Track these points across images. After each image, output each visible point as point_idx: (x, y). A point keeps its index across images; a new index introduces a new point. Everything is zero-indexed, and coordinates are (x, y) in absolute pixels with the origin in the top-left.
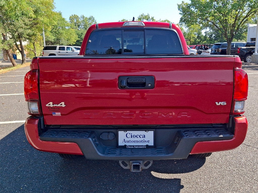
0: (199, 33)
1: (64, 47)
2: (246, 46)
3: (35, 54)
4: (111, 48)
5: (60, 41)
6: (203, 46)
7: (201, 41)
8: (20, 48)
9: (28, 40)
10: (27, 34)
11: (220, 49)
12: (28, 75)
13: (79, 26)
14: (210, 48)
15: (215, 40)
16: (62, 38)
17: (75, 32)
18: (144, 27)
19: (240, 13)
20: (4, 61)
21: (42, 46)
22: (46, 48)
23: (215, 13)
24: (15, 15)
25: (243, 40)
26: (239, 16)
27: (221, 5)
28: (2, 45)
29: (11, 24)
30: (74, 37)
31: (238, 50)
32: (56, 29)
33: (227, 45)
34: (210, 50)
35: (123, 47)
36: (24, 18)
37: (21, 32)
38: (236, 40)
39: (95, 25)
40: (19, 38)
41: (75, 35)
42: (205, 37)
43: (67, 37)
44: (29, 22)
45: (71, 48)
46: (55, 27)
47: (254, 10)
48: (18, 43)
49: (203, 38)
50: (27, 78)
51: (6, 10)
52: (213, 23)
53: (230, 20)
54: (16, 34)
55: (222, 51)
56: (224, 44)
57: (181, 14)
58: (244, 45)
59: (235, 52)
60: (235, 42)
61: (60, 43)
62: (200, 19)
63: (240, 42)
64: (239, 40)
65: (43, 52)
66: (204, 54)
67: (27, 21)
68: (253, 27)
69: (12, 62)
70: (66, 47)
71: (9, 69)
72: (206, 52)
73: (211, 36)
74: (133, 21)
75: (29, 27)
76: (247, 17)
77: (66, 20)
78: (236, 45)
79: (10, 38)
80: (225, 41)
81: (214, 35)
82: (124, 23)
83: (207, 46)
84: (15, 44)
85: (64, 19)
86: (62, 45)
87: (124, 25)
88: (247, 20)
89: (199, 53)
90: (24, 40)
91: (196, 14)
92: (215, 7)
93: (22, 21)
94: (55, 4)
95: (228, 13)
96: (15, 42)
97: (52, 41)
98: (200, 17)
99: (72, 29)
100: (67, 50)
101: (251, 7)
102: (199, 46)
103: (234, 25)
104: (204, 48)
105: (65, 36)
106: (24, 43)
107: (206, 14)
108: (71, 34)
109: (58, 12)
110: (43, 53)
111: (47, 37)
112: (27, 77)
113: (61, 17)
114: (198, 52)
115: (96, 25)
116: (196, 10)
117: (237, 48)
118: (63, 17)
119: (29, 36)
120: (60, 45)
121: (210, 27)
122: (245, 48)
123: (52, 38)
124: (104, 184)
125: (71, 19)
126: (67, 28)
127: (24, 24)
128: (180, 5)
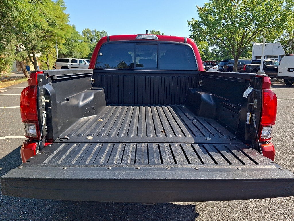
0: (207, 50)
1: (77, 60)
2: (251, 64)
3: (48, 66)
4: (122, 62)
5: (73, 54)
6: (211, 63)
7: (208, 58)
8: (33, 60)
9: (41, 52)
10: (41, 46)
11: (227, 66)
12: (25, 91)
13: (91, 40)
14: (217, 65)
15: (221, 57)
16: (75, 51)
17: (87, 45)
18: (158, 41)
19: (247, 31)
20: (17, 73)
21: (55, 58)
22: (59, 61)
23: (223, 30)
24: (28, 26)
25: (248, 58)
26: (246, 34)
27: (229, 23)
28: (15, 56)
29: (24, 36)
30: (86, 50)
31: (244, 67)
32: (69, 42)
33: (233, 62)
34: (217, 67)
35: (135, 61)
36: (37, 30)
37: (35, 44)
38: (241, 58)
39: (106, 37)
40: (32, 50)
41: (87, 49)
42: (212, 54)
43: (80, 50)
44: (41, 34)
45: (84, 61)
46: (68, 40)
47: (260, 29)
48: (31, 55)
49: (210, 55)
50: (24, 95)
51: (19, 22)
52: (221, 40)
53: (237, 37)
54: (30, 46)
55: (229, 67)
56: (230, 61)
57: (191, 30)
58: (249, 62)
59: (241, 69)
60: (240, 59)
61: (73, 56)
62: (209, 36)
63: (245, 59)
64: (244, 58)
65: (56, 64)
66: (211, 70)
67: (40, 33)
68: (259, 45)
69: (24, 73)
70: (78, 60)
71: (21, 80)
72: (213, 68)
73: (218, 53)
74: (146, 34)
75: (42, 39)
76: (253, 35)
77: (79, 33)
78: (242, 62)
79: (24, 50)
80: (232, 59)
81: (220, 52)
82: (137, 36)
83: (214, 63)
84: (28, 55)
85: (77, 33)
86: (75, 58)
87: (137, 38)
88: (253, 38)
89: (207, 69)
90: (37, 52)
91: (205, 31)
92: (224, 25)
93: (34, 33)
94: (69, 19)
95: (235, 31)
96: (28, 54)
97: (65, 54)
98: (209, 34)
99: (85, 43)
100: (79, 63)
101: (258, 26)
102: (207, 62)
103: (241, 43)
104: (212, 64)
105: (78, 49)
106: (38, 55)
107: (215, 31)
108: (83, 47)
109: (72, 25)
110: (56, 66)
111: (60, 49)
112: (24, 92)
113: (75, 30)
114: (205, 68)
115: (108, 37)
116: (205, 27)
117: (243, 65)
118: (76, 31)
119: (42, 48)
120: (73, 58)
121: (217, 44)
122: (251, 65)
123: (65, 51)
124: (112, 211)
125: (84, 32)
126: (80, 41)
127: (37, 36)
128: (190, 22)
